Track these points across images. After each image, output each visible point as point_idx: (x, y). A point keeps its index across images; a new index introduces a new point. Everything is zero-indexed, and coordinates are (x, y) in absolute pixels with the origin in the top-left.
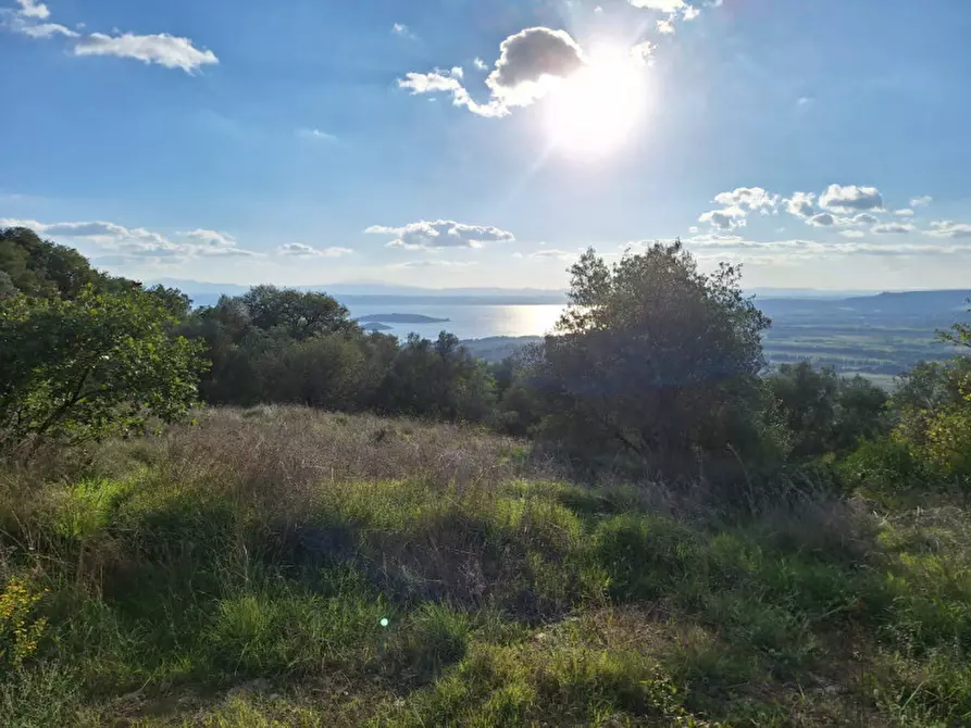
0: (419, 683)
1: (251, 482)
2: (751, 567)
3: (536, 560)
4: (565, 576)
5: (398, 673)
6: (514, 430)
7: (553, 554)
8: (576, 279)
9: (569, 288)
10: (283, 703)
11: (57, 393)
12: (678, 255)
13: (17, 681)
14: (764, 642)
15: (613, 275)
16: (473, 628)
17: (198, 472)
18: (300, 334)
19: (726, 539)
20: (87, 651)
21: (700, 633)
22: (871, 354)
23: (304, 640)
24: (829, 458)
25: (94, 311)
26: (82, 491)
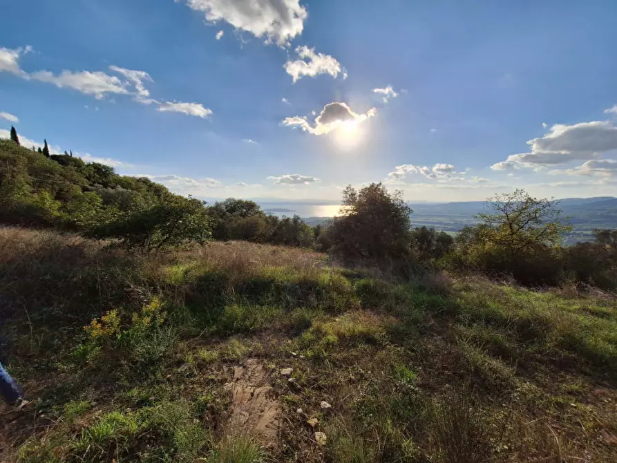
0: (296, 335)
1: (233, 266)
2: (409, 296)
3: (334, 295)
4: (344, 300)
5: (288, 331)
6: (322, 250)
7: (340, 292)
8: (345, 195)
9: (342, 199)
10: (249, 341)
11: (163, 235)
12: (381, 187)
13: (157, 333)
14: (415, 322)
15: (359, 194)
16: (314, 317)
17: (214, 262)
18: (244, 215)
19: (401, 287)
20: (180, 323)
21: (392, 318)
22: (446, 224)
23: (255, 320)
24: (433, 260)
25: (176, 205)
26: (175, 269)
